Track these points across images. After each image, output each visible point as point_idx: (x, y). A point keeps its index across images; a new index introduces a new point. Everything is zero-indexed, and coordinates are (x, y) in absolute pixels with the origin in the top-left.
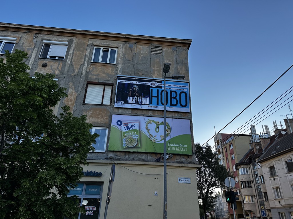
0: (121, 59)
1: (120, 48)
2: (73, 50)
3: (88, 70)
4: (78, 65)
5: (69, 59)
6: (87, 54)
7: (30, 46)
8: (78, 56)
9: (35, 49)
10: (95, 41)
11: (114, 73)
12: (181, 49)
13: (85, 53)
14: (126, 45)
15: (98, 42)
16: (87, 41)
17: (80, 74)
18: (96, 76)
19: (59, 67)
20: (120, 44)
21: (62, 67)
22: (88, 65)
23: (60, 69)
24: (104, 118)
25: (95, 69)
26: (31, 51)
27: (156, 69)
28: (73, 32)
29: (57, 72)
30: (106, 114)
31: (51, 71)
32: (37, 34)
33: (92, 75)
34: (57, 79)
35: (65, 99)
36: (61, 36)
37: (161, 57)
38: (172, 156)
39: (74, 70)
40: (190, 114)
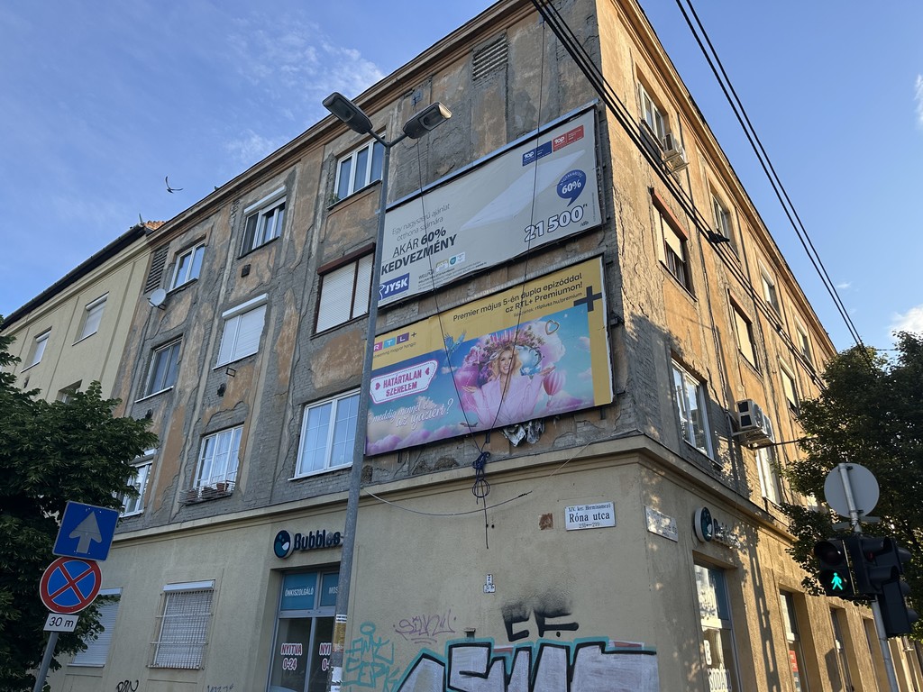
0: (393, 154)
1: (391, 124)
2: (294, 199)
3: (322, 237)
4: (304, 235)
5: (287, 228)
6: (320, 192)
7: (225, 239)
8: (303, 210)
9: (233, 241)
10: (337, 144)
13: (315, 193)
14: (405, 103)
15: (342, 143)
16: (320, 156)
17: (306, 256)
18: (338, 242)
19: (270, 261)
20: (390, 113)
21: (275, 260)
22: (323, 223)
23: (271, 266)
24: (352, 361)
25: (336, 227)
26: (225, 250)
27: (487, 128)
28: (289, 150)
29: (267, 276)
30: (358, 346)
31: (257, 280)
32: (236, 202)
33: (330, 245)
34: (264, 296)
35: (278, 341)
36: (274, 177)
37: (503, 74)
38: (539, 427)
39: (295, 252)
40: (610, 233)
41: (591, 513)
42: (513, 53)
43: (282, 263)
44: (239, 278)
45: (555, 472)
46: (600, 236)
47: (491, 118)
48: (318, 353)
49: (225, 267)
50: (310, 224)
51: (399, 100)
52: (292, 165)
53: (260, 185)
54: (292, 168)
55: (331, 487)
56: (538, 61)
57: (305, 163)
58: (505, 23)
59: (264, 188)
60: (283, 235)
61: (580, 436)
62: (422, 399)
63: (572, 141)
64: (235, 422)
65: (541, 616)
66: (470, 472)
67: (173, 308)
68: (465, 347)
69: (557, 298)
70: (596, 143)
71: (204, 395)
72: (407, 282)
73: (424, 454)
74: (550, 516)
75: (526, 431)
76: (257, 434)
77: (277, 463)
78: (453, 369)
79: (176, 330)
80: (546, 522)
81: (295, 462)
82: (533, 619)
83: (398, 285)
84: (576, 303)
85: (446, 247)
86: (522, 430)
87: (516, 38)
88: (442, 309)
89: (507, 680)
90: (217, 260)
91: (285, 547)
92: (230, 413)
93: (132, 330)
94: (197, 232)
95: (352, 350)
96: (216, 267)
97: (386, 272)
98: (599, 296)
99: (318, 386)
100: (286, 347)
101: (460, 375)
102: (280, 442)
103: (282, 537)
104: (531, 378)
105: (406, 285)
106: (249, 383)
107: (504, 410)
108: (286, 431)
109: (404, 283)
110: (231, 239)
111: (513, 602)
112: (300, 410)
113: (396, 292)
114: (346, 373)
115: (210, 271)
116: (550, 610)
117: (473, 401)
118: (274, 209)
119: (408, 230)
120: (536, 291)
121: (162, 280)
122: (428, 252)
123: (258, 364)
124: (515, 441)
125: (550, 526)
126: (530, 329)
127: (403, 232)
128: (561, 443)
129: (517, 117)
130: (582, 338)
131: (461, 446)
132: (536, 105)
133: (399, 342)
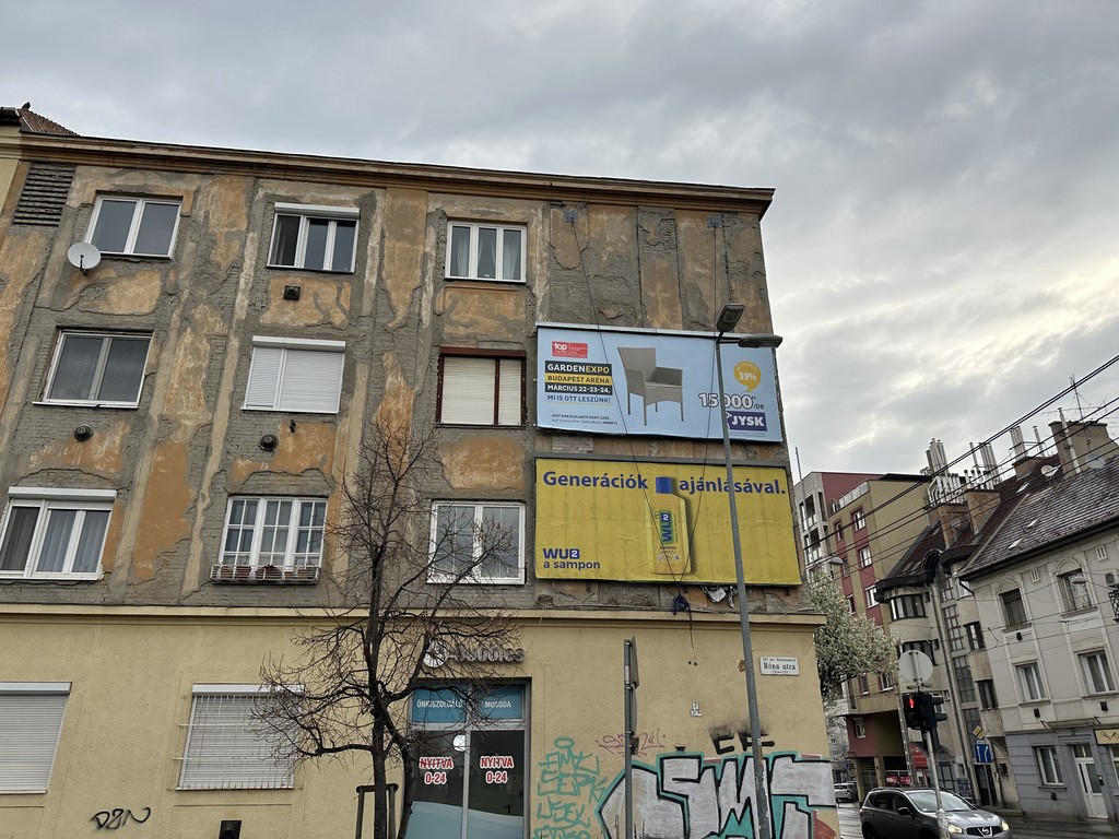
0: (541, 263)
1: (534, 224)
2: (379, 235)
3: (439, 308)
4: (406, 292)
5: (371, 270)
6: (428, 249)
7: (233, 226)
8: (400, 259)
9: (251, 234)
10: (450, 202)
11: (524, 316)
12: (737, 221)
13: (421, 248)
14: (554, 213)
15: (459, 206)
16: (422, 201)
17: (413, 321)
18: (466, 326)
19: (342, 299)
20: (533, 211)
21: (351, 301)
22: (436, 291)
23: (347, 307)
24: (507, 471)
25: (460, 306)
26: (236, 246)
27: (660, 298)
28: (373, 169)
29: (338, 318)
31: (318, 314)
32: (255, 180)
33: (453, 324)
34: (342, 344)
35: (377, 412)
36: (333, 184)
39: (392, 307)
41: (781, 664)
43: (367, 308)
44: (277, 300)
46: (776, 451)
47: (665, 291)
48: (453, 448)
49: (240, 269)
50: (415, 284)
51: (543, 203)
52: (368, 186)
53: (304, 182)
54: (370, 190)
56: (708, 262)
57: (395, 197)
60: (361, 273)
61: (769, 605)
65: (744, 736)
67: (113, 281)
71: (227, 440)
73: (614, 589)
75: (727, 592)
79: (131, 318)
82: (737, 737)
86: (722, 590)
87: (684, 225)
89: (718, 783)
90: (221, 251)
92: (293, 478)
95: (504, 459)
96: (217, 259)
99: (456, 485)
100: (395, 423)
106: (328, 449)
110: (248, 230)
111: (718, 725)
114: (500, 481)
123: (343, 427)
124: (715, 598)
128: (752, 606)
129: (690, 305)
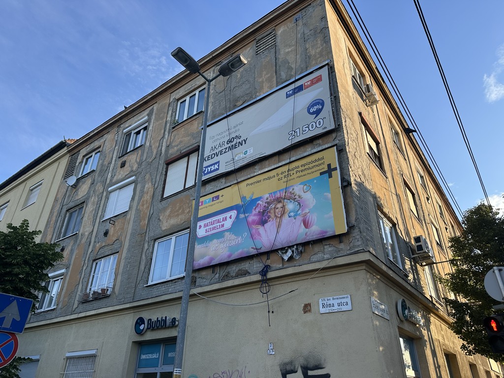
2: (152, 124)
3: (168, 143)
4: (157, 143)
5: (148, 141)
6: (168, 119)
7: (112, 147)
8: (157, 129)
10: (178, 93)
12: (310, 8)
13: (165, 120)
14: (217, 69)
15: (181, 92)
16: (168, 99)
17: (159, 154)
18: (177, 146)
19: (138, 158)
20: (209, 74)
22: (169, 135)
23: (138, 161)
24: (185, 213)
25: (176, 137)
26: (112, 153)
27: (264, 79)
28: (150, 97)
29: (135, 167)
30: (188, 204)
31: (130, 169)
32: (119, 126)
33: (173, 147)
34: (133, 178)
35: (141, 203)
36: (141, 112)
37: (273, 50)
38: (300, 248)
39: (152, 152)
40: (340, 133)
41: (336, 302)
42: (279, 39)
43: (144, 159)
44: (119, 168)
45: (312, 276)
46: (334, 135)
47: (267, 74)
48: (165, 209)
49: (111, 163)
50: (161, 137)
51: (213, 68)
52: (152, 105)
53: (133, 117)
54: (152, 107)
55: (170, 290)
56: (293, 42)
57: (159, 104)
58: (274, 24)
59: (135, 118)
60: (145, 143)
61: (327, 254)
62: (227, 234)
63: (315, 83)
64: (113, 252)
65: (305, 369)
66: (258, 277)
67: (80, 187)
68: (254, 202)
69: (310, 171)
70: (330, 83)
71: (96, 237)
72: (218, 166)
73: (228, 267)
74: (309, 305)
75: (293, 252)
76: (126, 258)
77: (138, 276)
78: (246, 215)
79: (81, 199)
80: (307, 308)
81: (149, 275)
83: (213, 168)
84: (321, 174)
85: (242, 145)
86: (290, 251)
87: (280, 31)
88: (239, 180)
90: (107, 159)
91: (142, 327)
92: (111, 246)
93: (56, 200)
94: (96, 144)
95: (184, 207)
96: (106, 163)
97: (206, 161)
98: (335, 169)
99: (163, 229)
100: (145, 207)
101: (251, 219)
102: (140, 263)
103: (141, 321)
104: (295, 219)
105: (217, 167)
106: (123, 229)
107: (278, 238)
108: (144, 257)
109: (216, 166)
110: (115, 147)
111: (287, 360)
112: (152, 243)
113: (211, 172)
114: (181, 220)
115: (102, 165)
116: (311, 365)
117: (259, 234)
118: (141, 130)
119: (219, 137)
120: (296, 168)
121: (75, 172)
122: (231, 148)
123: (128, 217)
124: (286, 258)
125: (310, 311)
126: (293, 190)
127: (216, 138)
128: (314, 258)
129: (282, 73)
130: (325, 194)
131: (252, 262)
132: (293, 66)
133: (213, 201)
